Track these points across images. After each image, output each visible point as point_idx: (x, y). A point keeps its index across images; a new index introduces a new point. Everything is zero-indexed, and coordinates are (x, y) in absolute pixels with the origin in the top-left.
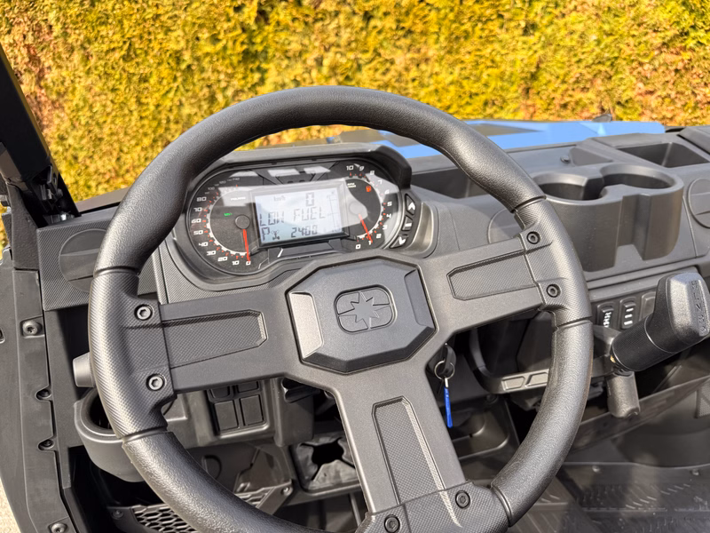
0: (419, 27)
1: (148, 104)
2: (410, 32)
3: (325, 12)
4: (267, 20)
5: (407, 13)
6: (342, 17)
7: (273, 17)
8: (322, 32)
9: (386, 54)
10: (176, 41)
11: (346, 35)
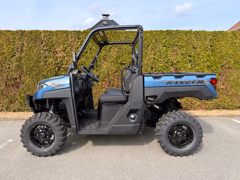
4: (59, 70)
7: (60, 70)
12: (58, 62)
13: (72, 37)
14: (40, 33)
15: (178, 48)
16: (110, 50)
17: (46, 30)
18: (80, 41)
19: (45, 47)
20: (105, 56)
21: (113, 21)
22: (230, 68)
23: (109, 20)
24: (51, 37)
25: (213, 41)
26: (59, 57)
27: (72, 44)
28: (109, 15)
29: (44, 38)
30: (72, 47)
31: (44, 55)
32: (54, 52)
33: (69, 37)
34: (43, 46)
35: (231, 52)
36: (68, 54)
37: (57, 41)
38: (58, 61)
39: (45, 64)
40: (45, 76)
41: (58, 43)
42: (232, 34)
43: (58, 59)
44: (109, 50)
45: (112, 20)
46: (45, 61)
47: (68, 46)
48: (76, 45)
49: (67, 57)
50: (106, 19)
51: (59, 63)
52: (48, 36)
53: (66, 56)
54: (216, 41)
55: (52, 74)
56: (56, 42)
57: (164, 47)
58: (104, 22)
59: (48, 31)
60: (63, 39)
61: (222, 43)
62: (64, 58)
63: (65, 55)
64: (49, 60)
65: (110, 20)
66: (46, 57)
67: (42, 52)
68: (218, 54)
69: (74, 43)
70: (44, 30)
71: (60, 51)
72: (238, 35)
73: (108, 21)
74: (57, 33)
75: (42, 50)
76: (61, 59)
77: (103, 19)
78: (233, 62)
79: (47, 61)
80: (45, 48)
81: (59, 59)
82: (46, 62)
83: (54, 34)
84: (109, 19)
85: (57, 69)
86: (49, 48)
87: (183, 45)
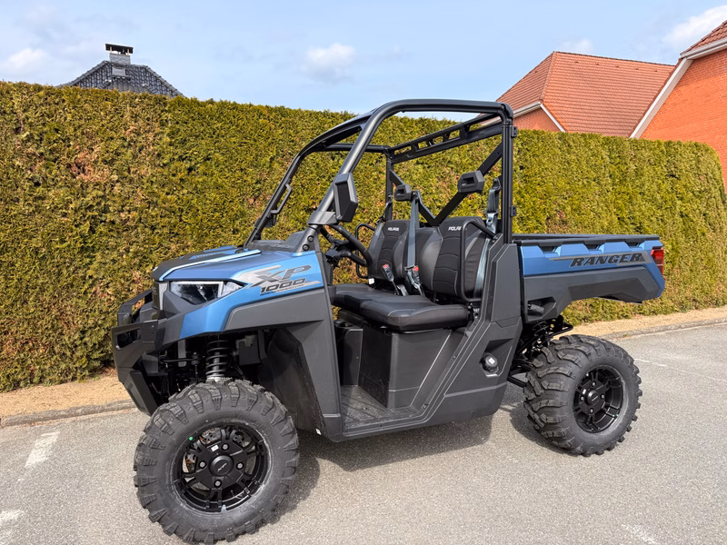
0: (182, 232)
1: (13, 279)
2: (177, 234)
3: (128, 227)
4: (95, 232)
5: (175, 226)
6: (139, 229)
7: (98, 230)
8: (127, 236)
9: (165, 244)
10: (37, 242)
11: (142, 237)
12: (91, 203)
13: (135, 117)
14: (8, 92)
15: (452, 168)
16: (270, 166)
17: (31, 82)
18: (167, 131)
19: (29, 144)
20: (256, 183)
21: (145, 70)
22: (564, 222)
23: (131, 66)
24: (53, 109)
25: (525, 154)
26: (91, 185)
27: (140, 139)
28: (131, 50)
29: (25, 111)
30: (140, 150)
31: (29, 174)
32: (69, 166)
33: (127, 116)
34: (24, 142)
35: (562, 183)
36: (126, 173)
37: (80, 127)
38: (89, 198)
39: (38, 210)
40: (37, 253)
41: (83, 133)
42: (560, 139)
43: (89, 190)
44: (268, 165)
45: (142, 68)
46: (36, 199)
47: (124, 147)
48: (153, 145)
49: (123, 185)
50: (120, 62)
51: (92, 206)
52: (42, 105)
53: (118, 181)
54: (531, 154)
55: (69, 246)
56: (75, 130)
57: (420, 166)
58: (114, 70)
59: (38, 88)
60: (104, 122)
61: (544, 161)
62: (112, 186)
63: (115, 177)
64: (50, 194)
65: (137, 67)
66: (37, 184)
67: (17, 163)
68: (538, 187)
69: (147, 139)
70: (23, 81)
71: (96, 162)
72: (572, 144)
73: (128, 68)
74: (79, 97)
75: (18, 153)
76: (101, 193)
77: (108, 59)
78: (569, 209)
79: (42, 198)
80: (30, 150)
81: (94, 193)
82: (40, 202)
83: (64, 101)
84: (132, 63)
85: (85, 228)
86: (51, 151)
87: (464, 161)
